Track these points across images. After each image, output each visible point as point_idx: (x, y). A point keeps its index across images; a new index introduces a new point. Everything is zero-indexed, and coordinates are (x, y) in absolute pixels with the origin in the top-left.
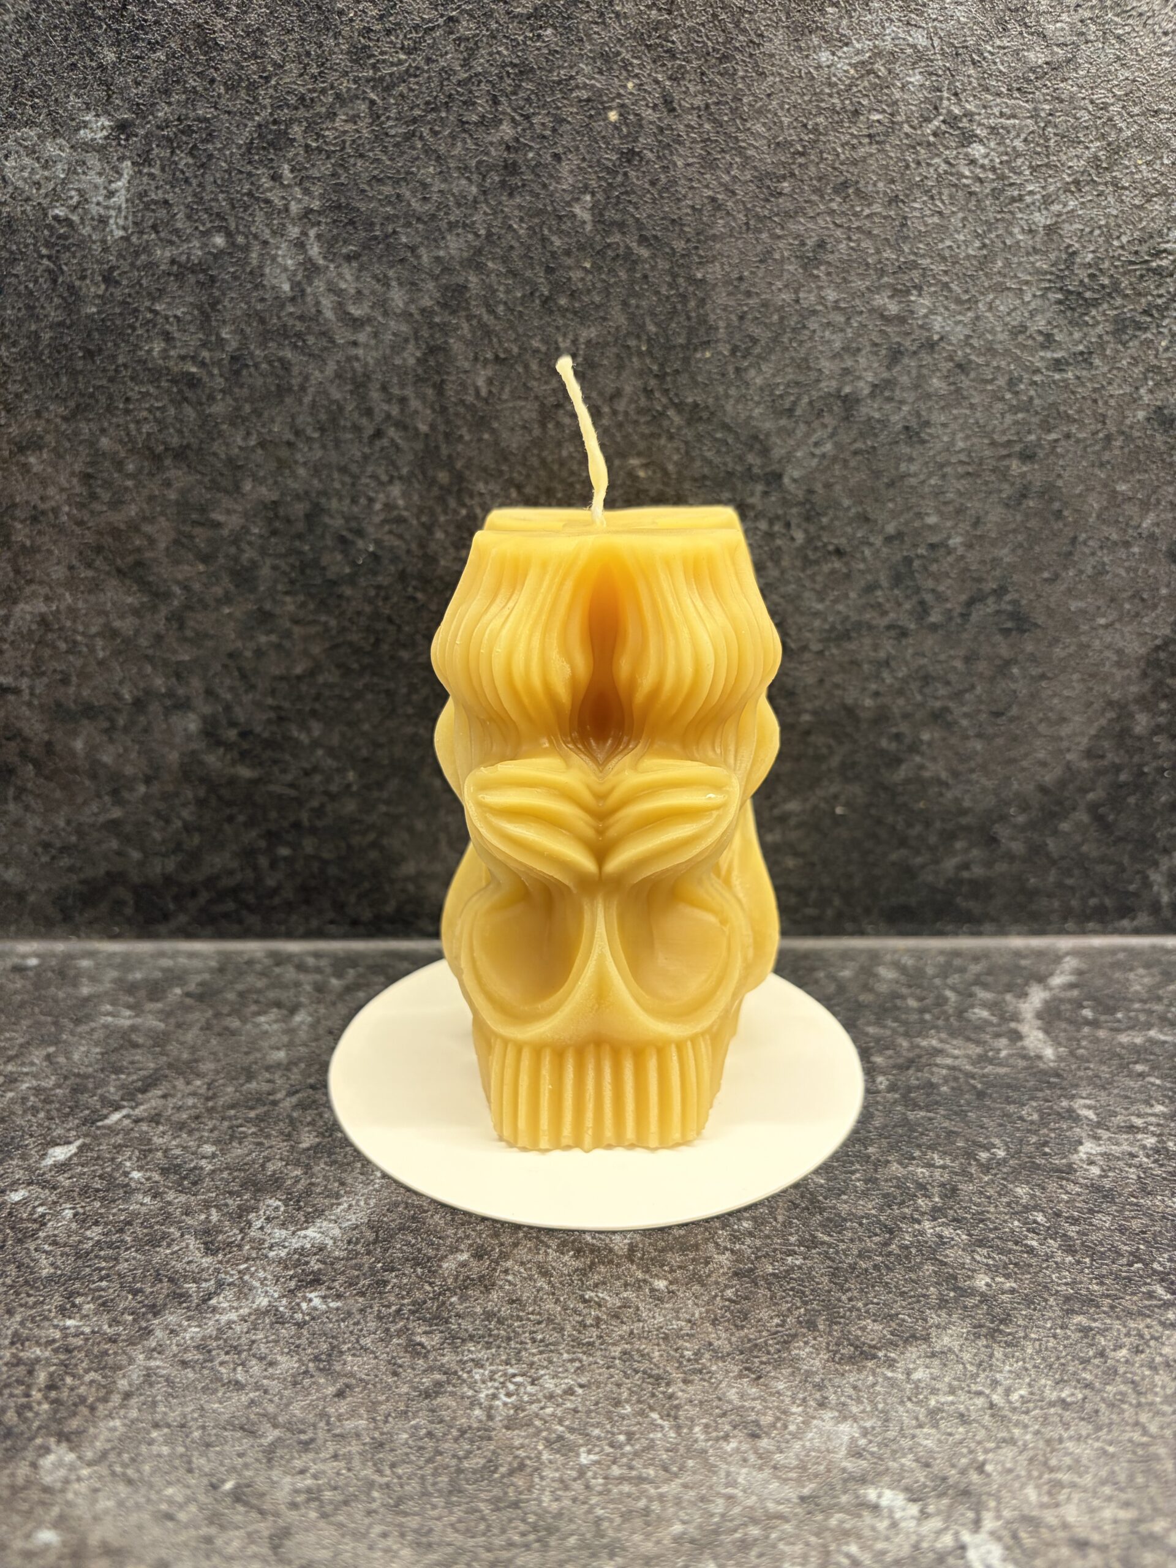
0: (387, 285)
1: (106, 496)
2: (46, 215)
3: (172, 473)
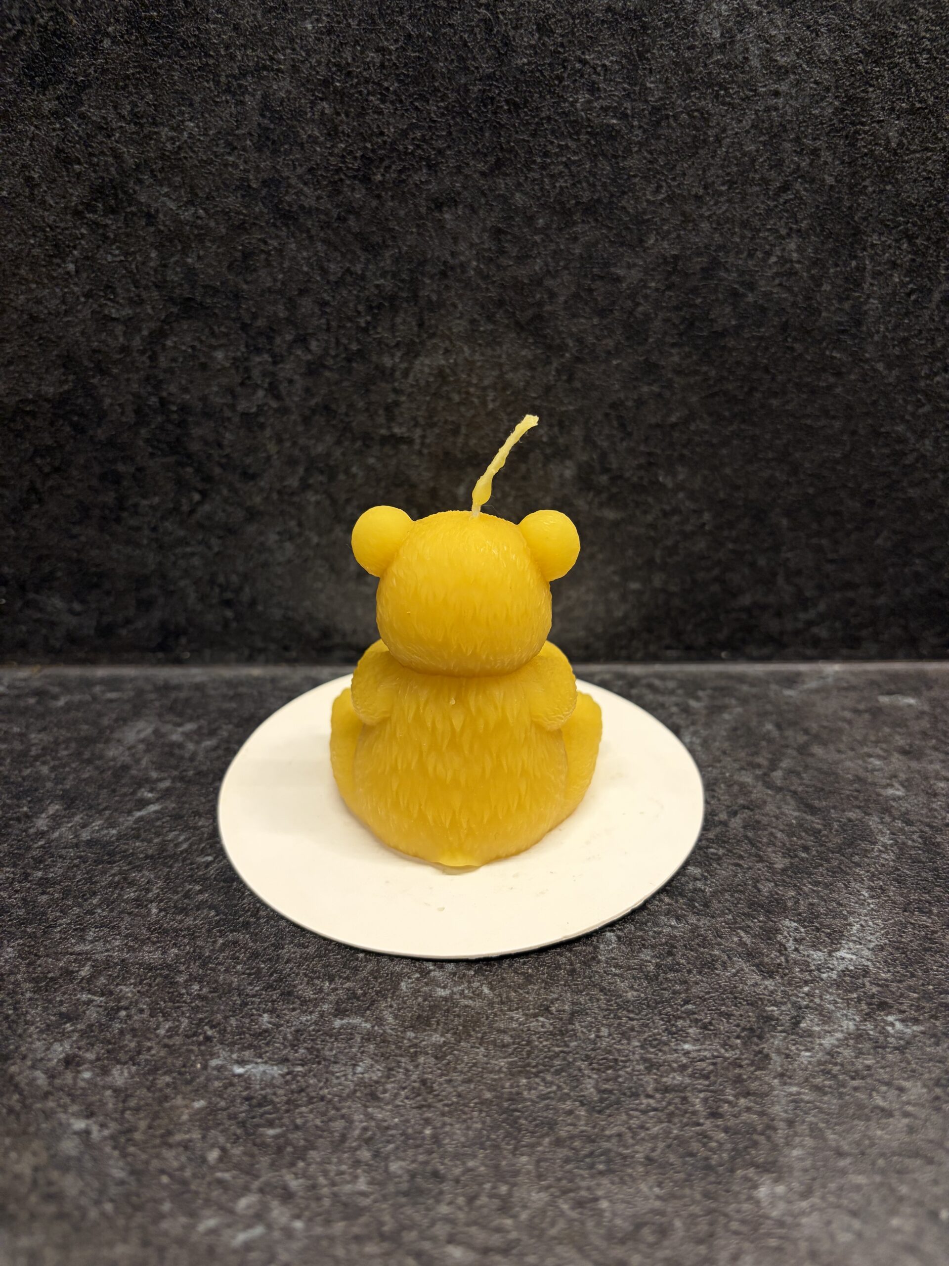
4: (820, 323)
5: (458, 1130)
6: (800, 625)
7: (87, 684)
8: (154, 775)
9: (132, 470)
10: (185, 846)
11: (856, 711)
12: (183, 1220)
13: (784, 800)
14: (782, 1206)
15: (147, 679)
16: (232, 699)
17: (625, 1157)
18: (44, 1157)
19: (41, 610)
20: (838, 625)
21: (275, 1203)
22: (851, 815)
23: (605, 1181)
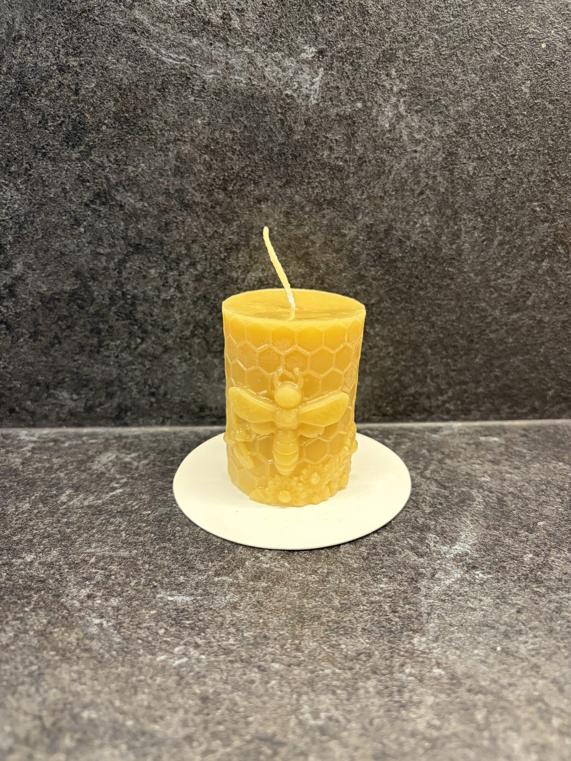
0: (433, 124)
1: (295, 222)
2: (282, 94)
3: (325, 212)
4: (441, 255)
5: (275, 620)
6: (440, 403)
7: (80, 436)
8: (118, 476)
9: (107, 327)
10: (136, 507)
11: (468, 444)
12: (150, 657)
13: (431, 483)
14: (424, 646)
15: (110, 434)
16: (154, 442)
17: (352, 629)
18: (81, 635)
19: (56, 399)
20: (459, 402)
21: (191, 649)
22: (464, 489)
23: (344, 638)
